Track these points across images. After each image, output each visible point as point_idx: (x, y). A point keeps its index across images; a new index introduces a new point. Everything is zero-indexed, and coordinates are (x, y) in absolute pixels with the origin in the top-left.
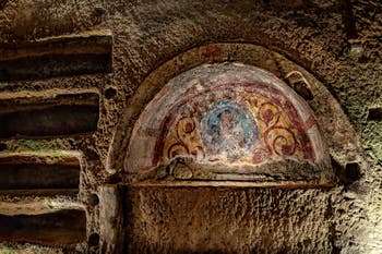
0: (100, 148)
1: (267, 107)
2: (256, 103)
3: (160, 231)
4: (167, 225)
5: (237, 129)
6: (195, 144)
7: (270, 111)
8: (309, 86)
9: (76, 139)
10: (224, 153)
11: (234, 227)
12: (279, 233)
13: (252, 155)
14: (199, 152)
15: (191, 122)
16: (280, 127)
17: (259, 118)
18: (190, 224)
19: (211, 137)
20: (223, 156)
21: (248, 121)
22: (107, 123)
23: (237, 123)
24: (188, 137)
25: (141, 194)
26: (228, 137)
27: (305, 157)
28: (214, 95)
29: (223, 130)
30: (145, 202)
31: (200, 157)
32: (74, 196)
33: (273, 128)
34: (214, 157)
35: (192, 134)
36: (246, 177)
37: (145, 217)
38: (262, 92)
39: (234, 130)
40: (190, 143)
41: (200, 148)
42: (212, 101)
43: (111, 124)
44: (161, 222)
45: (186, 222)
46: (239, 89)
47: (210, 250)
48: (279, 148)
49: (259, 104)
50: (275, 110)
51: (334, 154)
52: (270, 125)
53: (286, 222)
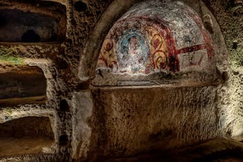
0: (71, 57)
1: (157, 37)
2: (151, 33)
3: (128, 123)
4: (133, 117)
5: (139, 50)
6: (112, 60)
7: (158, 40)
8: (212, 26)
9: (44, 47)
10: (130, 66)
11: (175, 113)
12: (196, 113)
13: (145, 68)
14: (114, 66)
15: (111, 43)
16: (161, 51)
17: (152, 44)
18: (148, 114)
19: (122, 55)
20: (129, 68)
21: (145, 45)
22: (77, 34)
23: (139, 46)
24: (107, 54)
25: (113, 96)
26: (133, 55)
27: (170, 70)
28: (128, 24)
29: (131, 50)
30: (116, 102)
31: (115, 69)
32: (42, 104)
33: (157, 51)
34: (123, 69)
35: (111, 52)
36: (140, 83)
37: (116, 114)
38: (156, 26)
39: (137, 51)
40: (108, 59)
41: (115, 63)
42: (126, 28)
43: (81, 35)
44: (129, 116)
45: (146, 114)
46: (144, 22)
47: (161, 130)
48: (158, 64)
49: (153, 34)
50: (160, 40)
51: (218, 66)
52: (157, 49)
53: (200, 106)
